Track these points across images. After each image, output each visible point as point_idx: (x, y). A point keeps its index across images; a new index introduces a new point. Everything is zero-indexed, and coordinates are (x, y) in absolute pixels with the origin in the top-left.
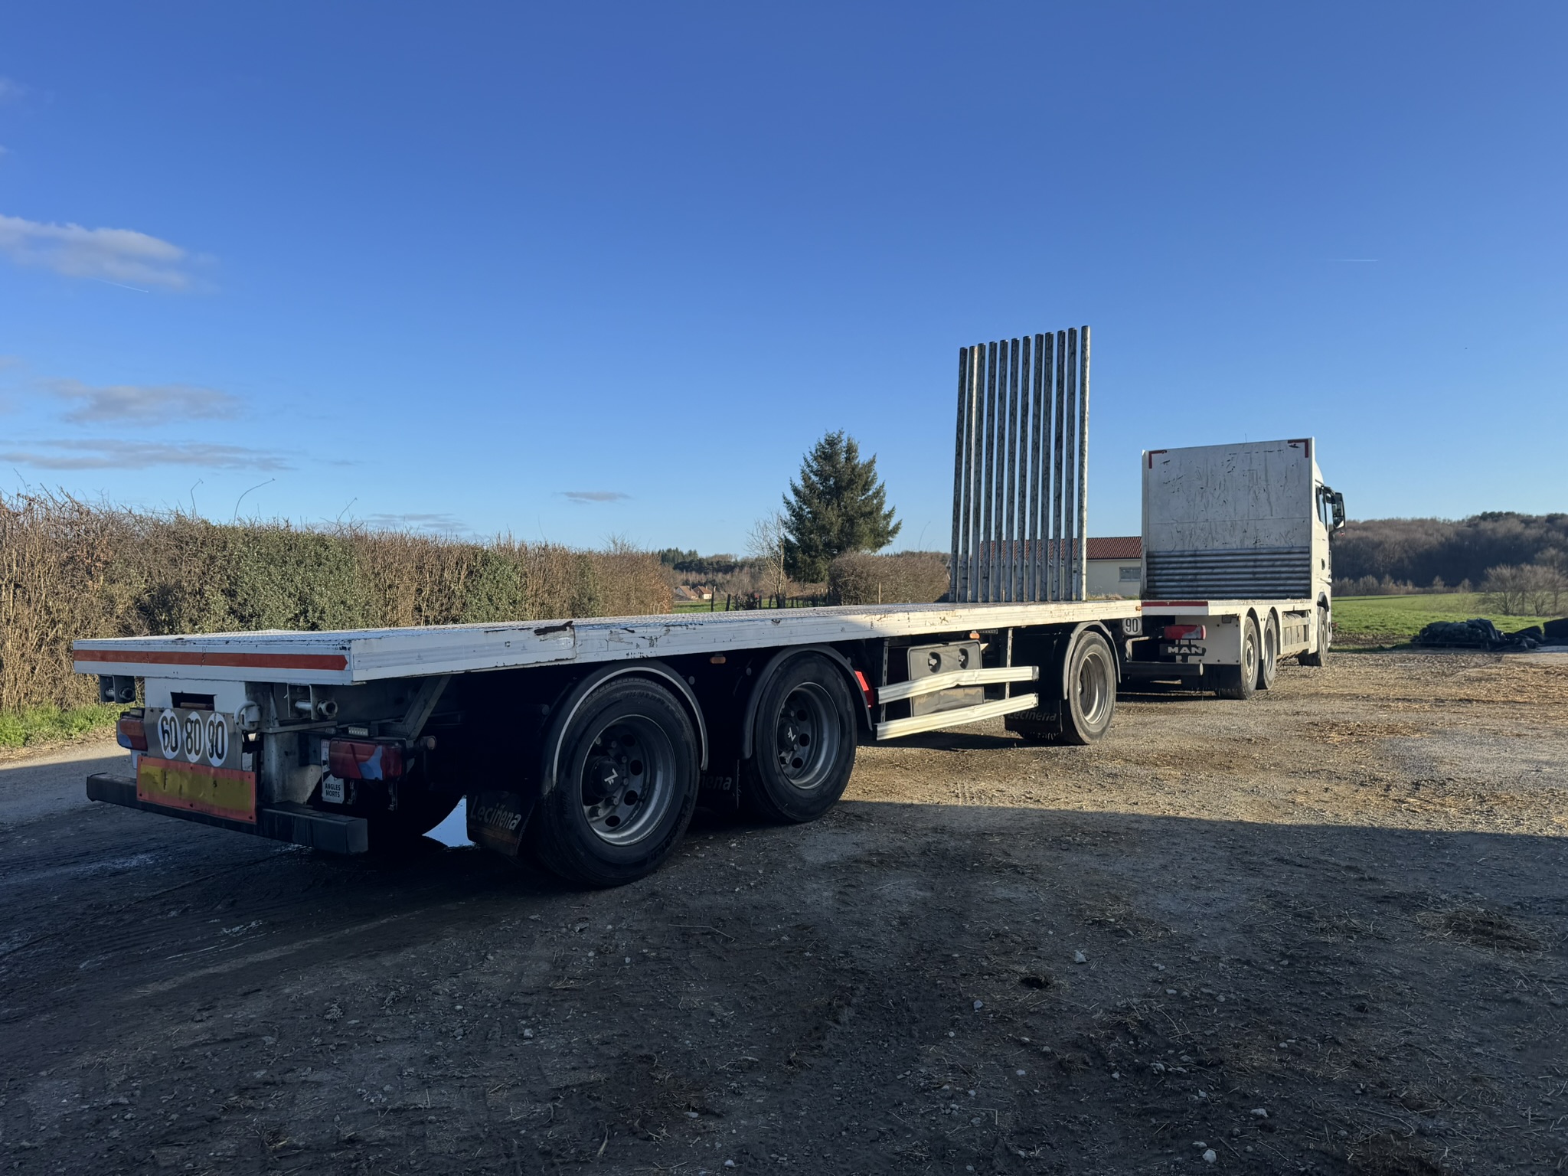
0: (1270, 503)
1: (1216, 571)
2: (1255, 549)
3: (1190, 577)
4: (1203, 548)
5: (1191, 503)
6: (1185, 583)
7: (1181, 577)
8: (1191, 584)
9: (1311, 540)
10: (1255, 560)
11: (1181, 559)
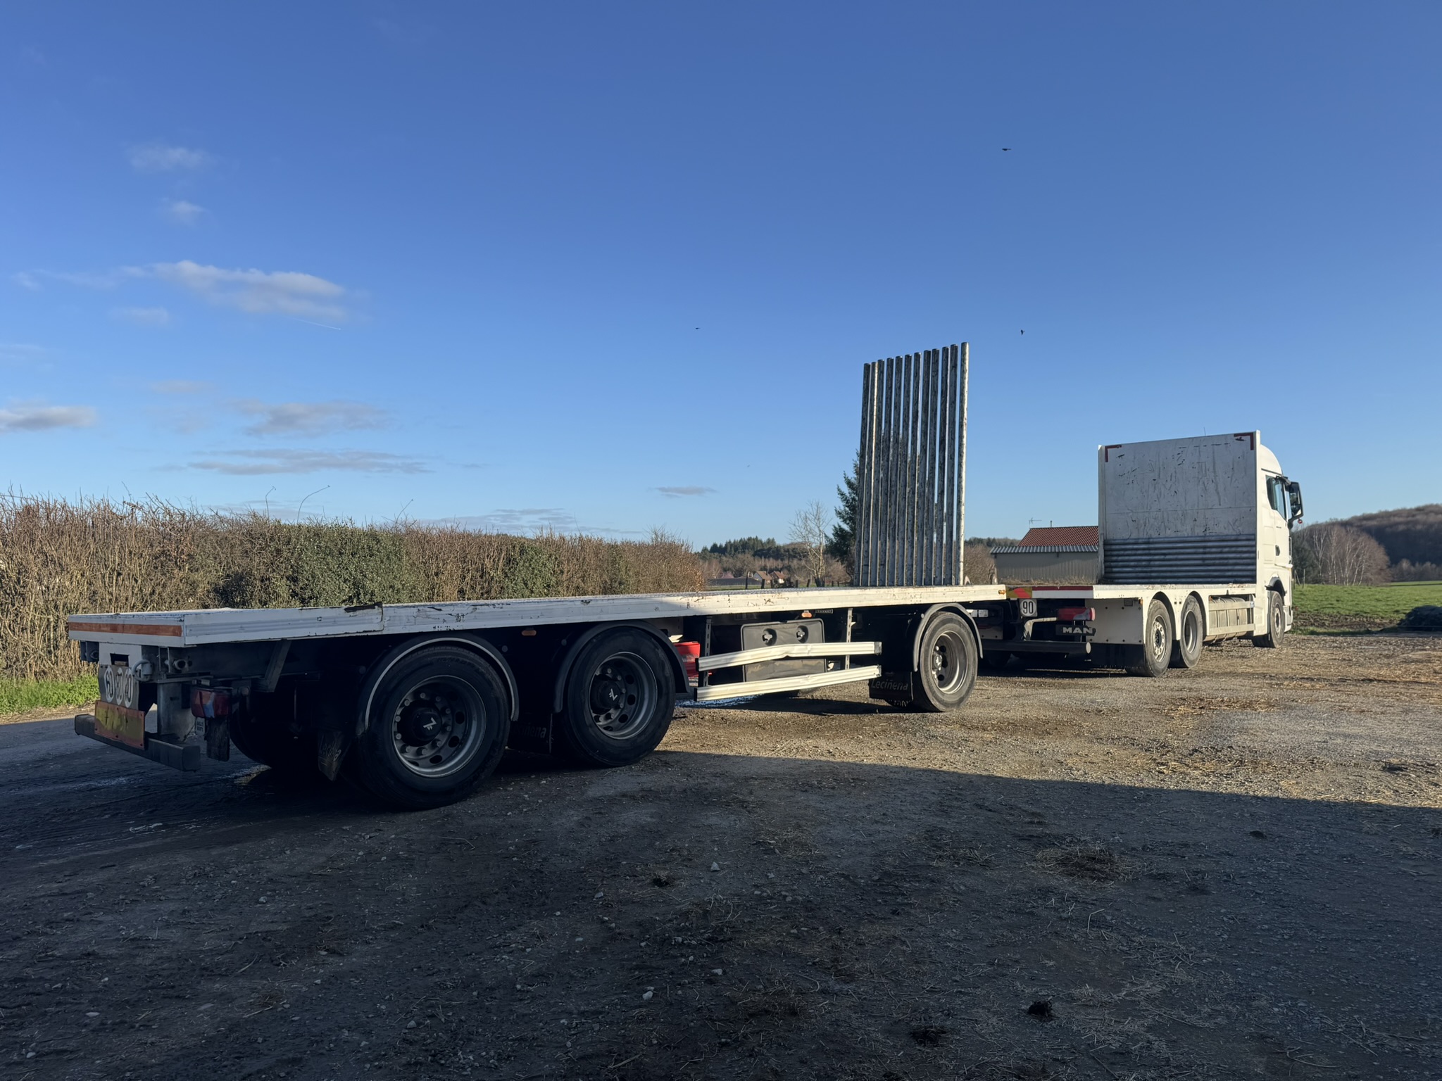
0: (1218, 493)
1: (1168, 557)
2: (1205, 536)
3: (1144, 563)
4: (1156, 535)
5: (1145, 494)
6: (1140, 569)
7: (1136, 563)
8: (1145, 569)
9: (1256, 528)
10: (1205, 547)
11: (1135, 547)
